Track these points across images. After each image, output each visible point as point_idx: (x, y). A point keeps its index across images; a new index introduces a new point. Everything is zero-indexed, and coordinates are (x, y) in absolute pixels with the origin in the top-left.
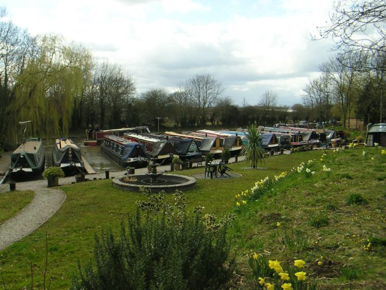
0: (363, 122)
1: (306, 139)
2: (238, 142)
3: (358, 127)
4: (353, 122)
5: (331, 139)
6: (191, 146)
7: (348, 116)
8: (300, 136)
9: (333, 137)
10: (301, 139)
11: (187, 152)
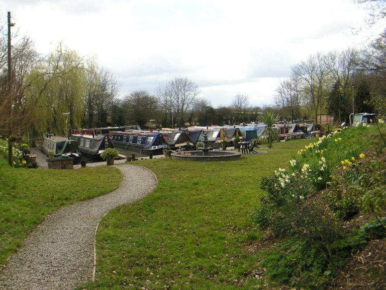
0: (333, 118)
1: (291, 131)
2: (237, 133)
3: (329, 122)
4: (324, 118)
5: (310, 131)
6: (200, 136)
7: (319, 112)
8: (286, 128)
9: (312, 130)
10: (287, 132)
11: (197, 141)
